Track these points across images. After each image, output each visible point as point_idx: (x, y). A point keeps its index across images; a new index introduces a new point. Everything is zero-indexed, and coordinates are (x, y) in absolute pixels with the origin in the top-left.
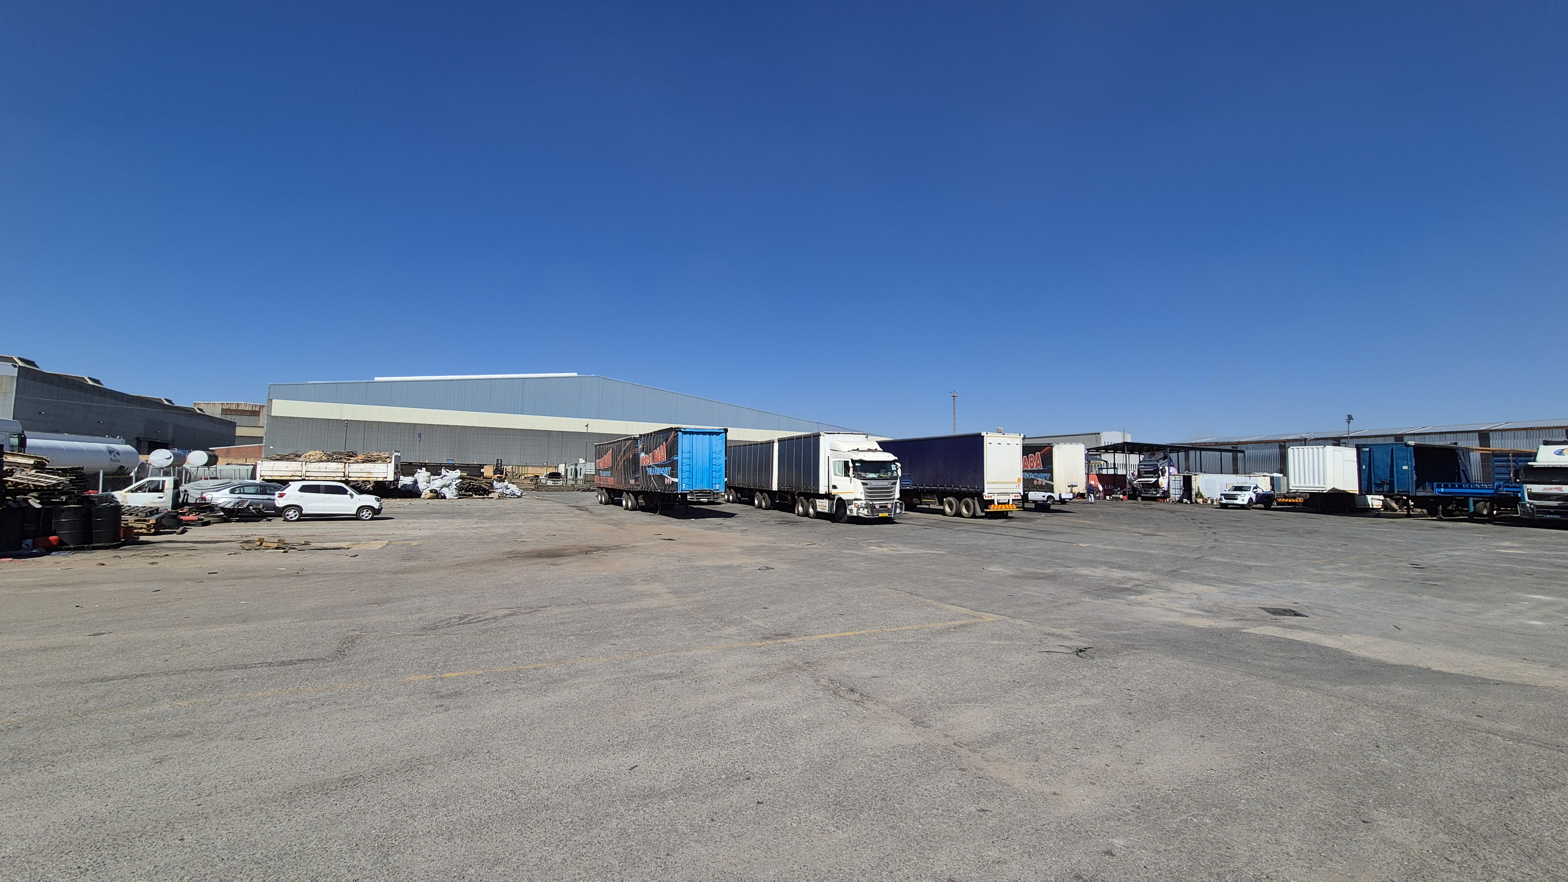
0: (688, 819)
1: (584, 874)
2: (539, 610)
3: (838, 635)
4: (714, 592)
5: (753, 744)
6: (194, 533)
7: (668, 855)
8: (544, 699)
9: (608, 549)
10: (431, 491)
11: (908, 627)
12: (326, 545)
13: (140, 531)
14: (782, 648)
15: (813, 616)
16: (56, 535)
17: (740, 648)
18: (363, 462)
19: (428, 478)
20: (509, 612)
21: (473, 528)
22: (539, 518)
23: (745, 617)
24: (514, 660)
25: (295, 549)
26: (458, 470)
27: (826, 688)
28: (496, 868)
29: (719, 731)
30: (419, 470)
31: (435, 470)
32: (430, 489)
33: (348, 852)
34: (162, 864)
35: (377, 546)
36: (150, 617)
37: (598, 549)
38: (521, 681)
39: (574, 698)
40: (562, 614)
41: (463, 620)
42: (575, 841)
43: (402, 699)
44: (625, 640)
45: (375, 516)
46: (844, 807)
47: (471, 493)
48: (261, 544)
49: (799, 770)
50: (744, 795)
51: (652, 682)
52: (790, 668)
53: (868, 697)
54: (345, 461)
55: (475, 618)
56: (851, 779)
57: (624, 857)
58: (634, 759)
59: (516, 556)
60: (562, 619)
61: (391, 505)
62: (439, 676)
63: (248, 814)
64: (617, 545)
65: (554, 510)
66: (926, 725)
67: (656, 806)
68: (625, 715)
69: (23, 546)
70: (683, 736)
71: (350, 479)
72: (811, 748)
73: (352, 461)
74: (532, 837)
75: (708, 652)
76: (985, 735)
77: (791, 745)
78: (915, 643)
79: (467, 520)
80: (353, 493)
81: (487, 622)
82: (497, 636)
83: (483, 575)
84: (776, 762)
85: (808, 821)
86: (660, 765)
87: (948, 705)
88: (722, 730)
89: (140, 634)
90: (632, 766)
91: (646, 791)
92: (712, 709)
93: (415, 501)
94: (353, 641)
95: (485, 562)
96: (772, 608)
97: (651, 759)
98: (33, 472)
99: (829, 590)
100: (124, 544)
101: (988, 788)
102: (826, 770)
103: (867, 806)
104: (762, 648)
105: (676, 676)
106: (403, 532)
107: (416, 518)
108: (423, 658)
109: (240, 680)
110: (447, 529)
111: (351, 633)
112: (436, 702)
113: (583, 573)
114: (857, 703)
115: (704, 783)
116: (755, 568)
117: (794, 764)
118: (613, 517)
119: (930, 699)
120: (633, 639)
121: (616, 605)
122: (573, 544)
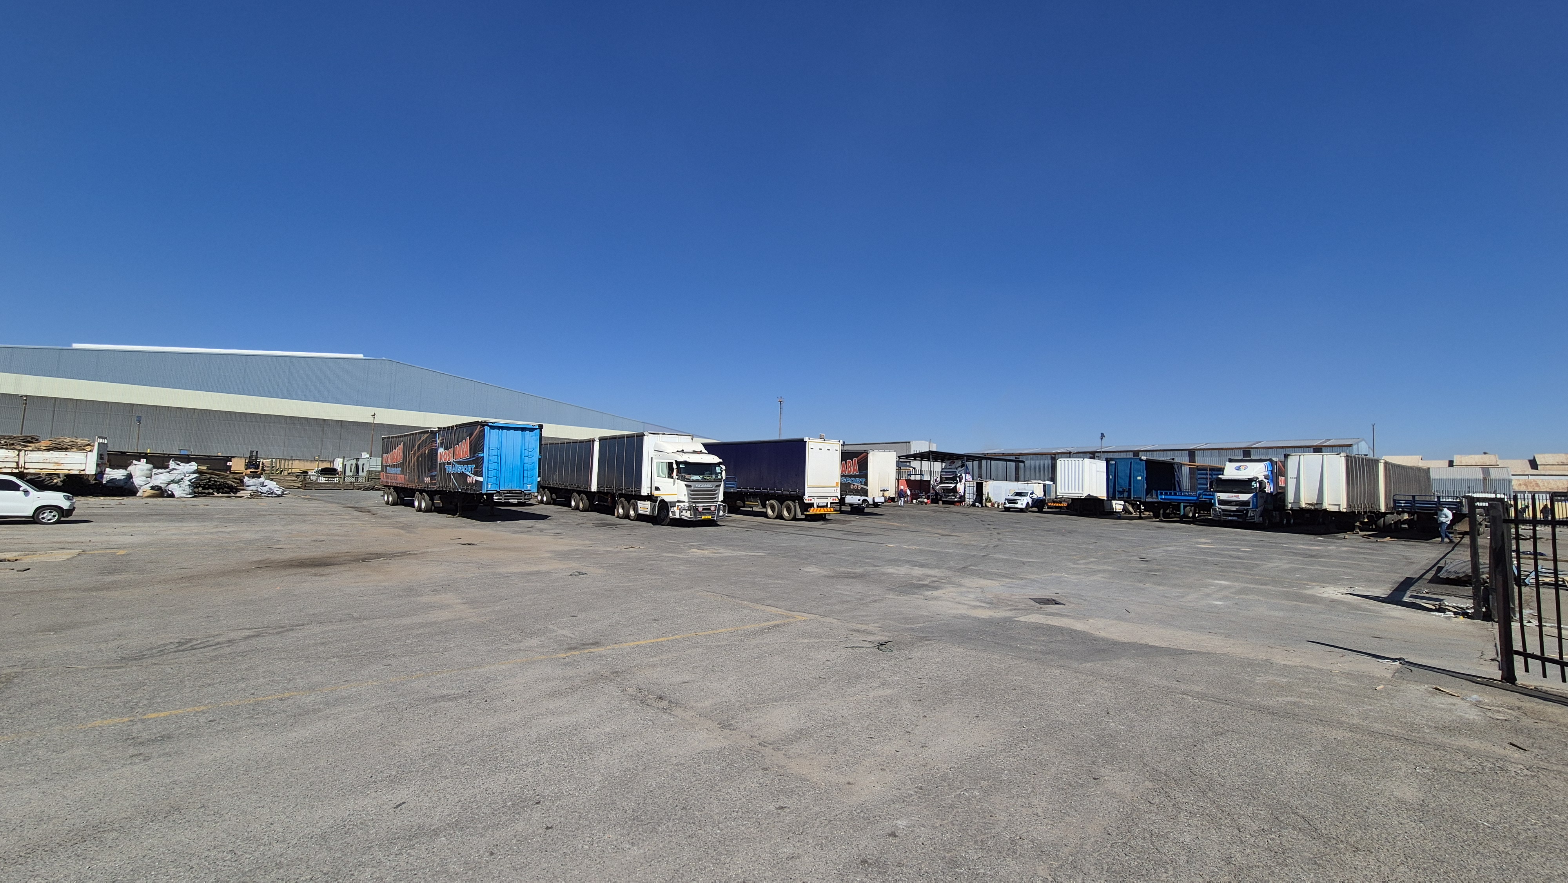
0: (462, 857)
2: (293, 630)
3: (650, 641)
4: (517, 601)
5: (546, 765)
8: (290, 735)
9: (392, 556)
10: (152, 488)
11: (723, 630)
14: (588, 658)
15: (626, 623)
17: (541, 661)
18: (49, 450)
19: (149, 472)
20: (252, 634)
21: (212, 533)
22: (304, 521)
23: (551, 627)
24: (253, 691)
26: (194, 463)
27: (633, 698)
29: (509, 753)
30: (135, 462)
31: (159, 462)
32: (151, 485)
35: (61, 556)
37: (378, 556)
38: (260, 716)
39: (330, 730)
40: (323, 632)
41: (183, 646)
43: (79, 751)
44: (403, 659)
45: (63, 519)
46: (642, 821)
47: (211, 491)
49: (596, 787)
50: (531, 822)
51: (432, 705)
52: (596, 679)
53: (677, 703)
54: (20, 448)
55: (203, 643)
56: (651, 791)
58: (401, 796)
59: (268, 566)
60: (323, 638)
61: (85, 504)
62: (140, 717)
64: (404, 551)
65: (326, 511)
66: (733, 728)
67: (423, 848)
68: (394, 746)
70: (465, 764)
71: (26, 471)
72: (611, 763)
73: (30, 448)
75: (504, 667)
76: (789, 733)
77: (589, 762)
78: (729, 645)
79: (201, 524)
80: (29, 489)
81: (218, 646)
82: (230, 663)
83: (219, 590)
84: (571, 781)
85: (602, 841)
86: (433, 799)
87: (756, 705)
88: (512, 752)
90: (398, 803)
91: (413, 830)
92: (502, 730)
93: (126, 500)
95: (224, 574)
96: (581, 616)
97: (423, 792)
99: (645, 595)
101: (788, 785)
102: (626, 784)
103: (667, 817)
104: (567, 659)
105: (463, 696)
106: (105, 538)
107: (129, 522)
108: (118, 696)
110: (173, 534)
112: (131, 751)
113: (357, 584)
114: (664, 710)
115: (486, 814)
116: (566, 574)
117: (591, 782)
118: (402, 519)
119: (738, 701)
120: (413, 658)
121: (396, 620)
122: (346, 551)
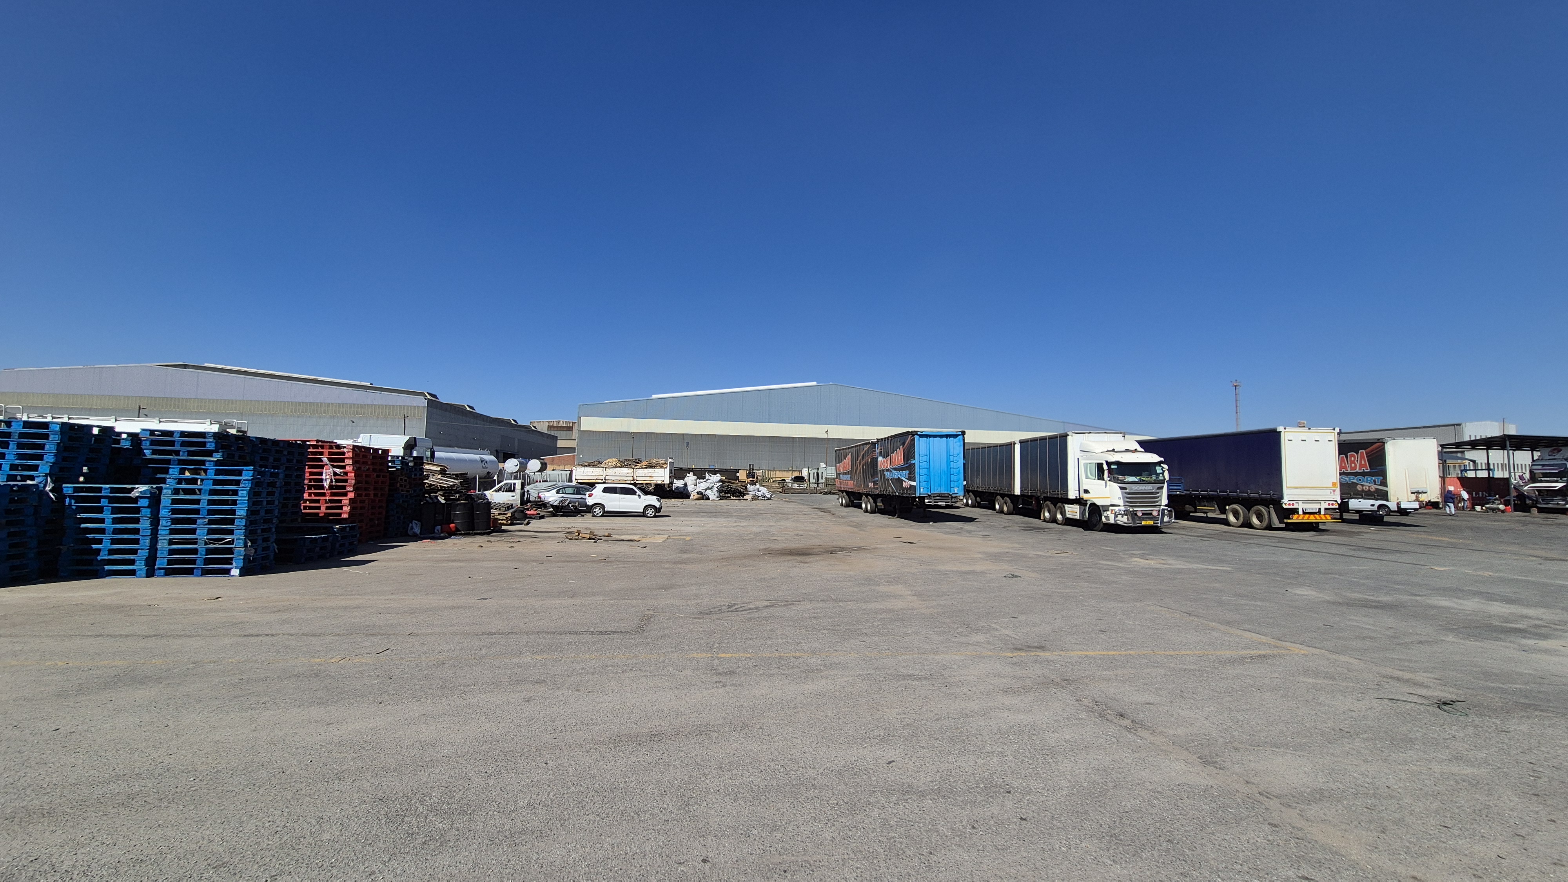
0: (948, 822)
1: (852, 855)
2: (793, 604)
3: (1100, 653)
4: (959, 597)
5: (1011, 758)
6: (535, 524)
7: (931, 853)
8: (805, 686)
9: (852, 549)
10: (698, 493)
11: (1188, 652)
12: (623, 537)
13: (502, 522)
14: (1036, 662)
15: (1070, 630)
16: (454, 523)
17: (990, 657)
18: (647, 468)
19: (695, 482)
20: (769, 604)
21: (733, 527)
22: (788, 519)
23: (993, 625)
24: (776, 648)
25: (601, 539)
26: (718, 475)
27: (1091, 711)
28: (775, 834)
29: (974, 738)
30: (688, 475)
31: (700, 474)
32: (696, 491)
33: (659, 795)
34: (536, 780)
35: (660, 539)
36: (512, 588)
37: (842, 549)
38: (784, 668)
39: (831, 688)
40: (814, 609)
41: (731, 608)
42: (842, 822)
43: (688, 672)
44: (874, 638)
45: (657, 514)
46: (1121, 840)
47: (729, 495)
48: (579, 535)
49: (1064, 792)
50: (1005, 809)
51: (902, 682)
52: (1046, 683)
53: (1142, 725)
54: (633, 467)
55: (741, 607)
56: (1127, 812)
57: (888, 847)
58: (890, 755)
59: (770, 553)
60: (814, 613)
61: (669, 504)
62: (716, 655)
63: (587, 751)
64: (859, 546)
65: (800, 511)
66: (1219, 766)
67: (915, 804)
68: (878, 711)
69: (436, 531)
70: (938, 739)
71: (637, 482)
72: (1077, 771)
73: (638, 467)
74: (804, 811)
75: (957, 657)
76: (1302, 789)
77: (1053, 765)
78: (1199, 671)
79: (726, 519)
80: (641, 494)
81: (751, 611)
82: (760, 625)
83: (744, 569)
84: (1038, 779)
85: (1079, 849)
86: (916, 764)
87: (1247, 747)
88: (977, 738)
89: (508, 601)
90: (889, 761)
91: (905, 787)
92: (964, 716)
93: (686, 501)
94: (649, 620)
95: (745, 557)
96: (1022, 618)
97: (907, 756)
98: (440, 476)
99: (1087, 604)
100: (493, 531)
101: (1312, 853)
102: (1096, 797)
103: (1150, 845)
104: (1014, 659)
105: (925, 678)
106: (679, 528)
107: (688, 517)
108: (702, 639)
109: (573, 644)
110: (713, 527)
111: (647, 612)
112: (715, 678)
113: (830, 572)
114: (1128, 729)
115: (962, 789)
116: (1001, 575)
117: (1058, 785)
118: (855, 519)
119: (1222, 737)
120: (881, 638)
121: (863, 604)
122: (819, 544)
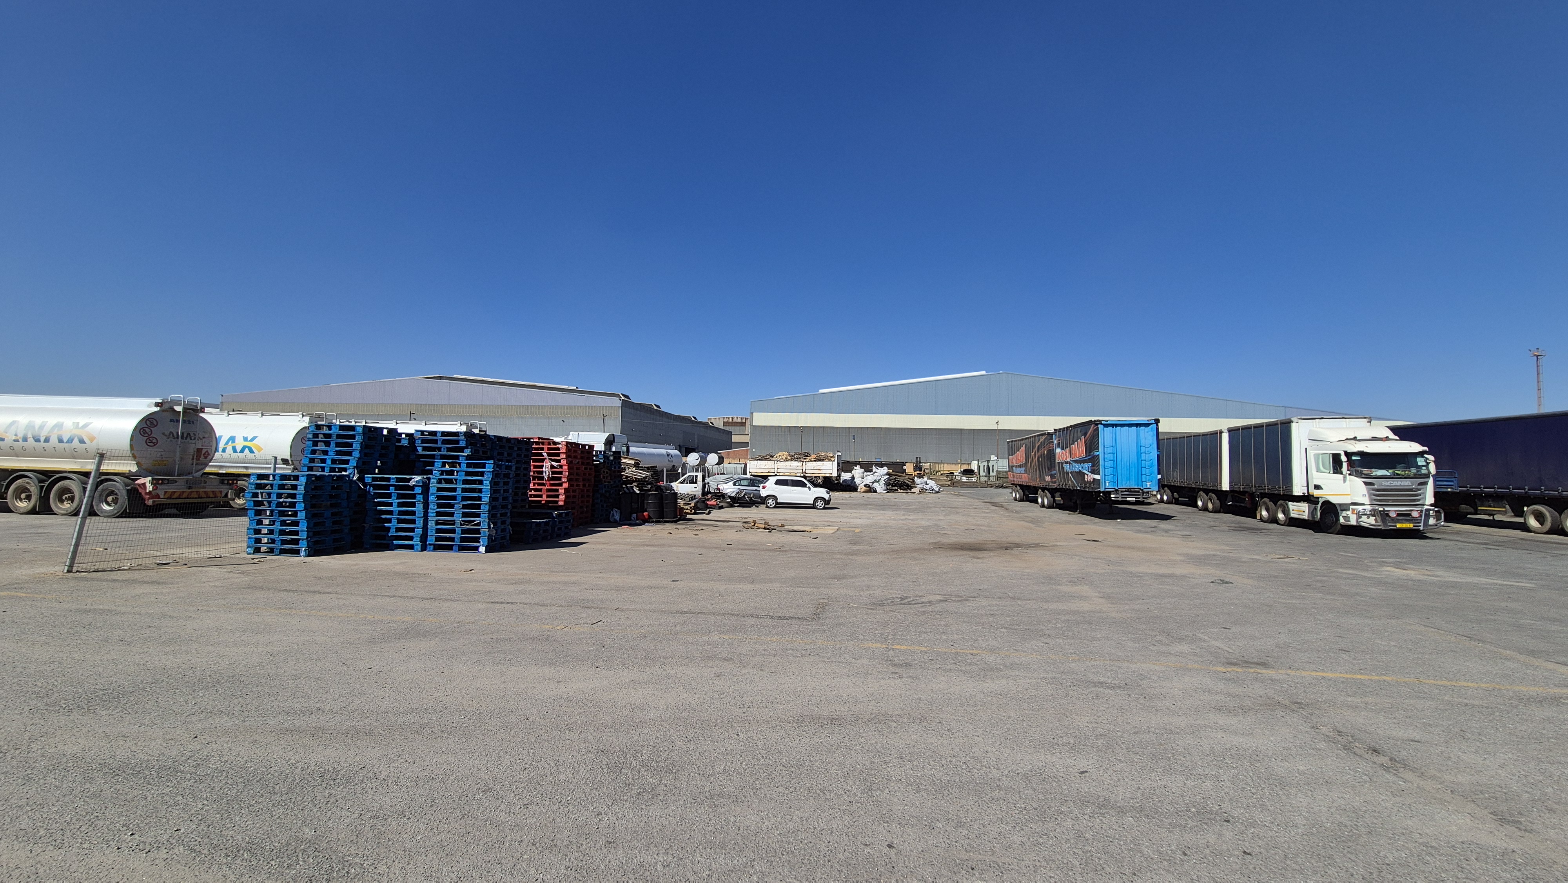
0: (1154, 844)
1: (1044, 863)
2: (968, 600)
3: (1341, 675)
4: (1155, 602)
5: (1229, 784)
6: (716, 514)
7: (1135, 874)
8: (984, 684)
9: (1028, 546)
10: (865, 486)
11: (1469, 684)
12: (795, 528)
13: (687, 511)
14: (1256, 679)
15: (1299, 647)
16: (647, 511)
17: (1198, 670)
18: (815, 461)
19: (862, 474)
20: (942, 599)
21: (902, 520)
22: (957, 513)
23: (1200, 635)
24: (952, 643)
25: (775, 529)
26: (885, 468)
27: (1332, 741)
28: (960, 830)
29: (1181, 757)
30: (855, 468)
31: (867, 467)
32: (864, 484)
33: (843, 777)
34: (729, 749)
35: (830, 531)
36: (699, 572)
37: (1018, 545)
38: (961, 664)
39: (1012, 689)
40: (989, 605)
41: (903, 600)
42: (1031, 828)
43: (865, 661)
44: (1057, 640)
45: (826, 506)
47: (896, 488)
48: (754, 525)
50: (1223, 838)
51: (1093, 689)
52: (1271, 705)
53: (1405, 765)
54: (802, 460)
55: (914, 600)
57: (1084, 860)
58: (1083, 764)
59: (940, 547)
60: (991, 610)
61: (837, 496)
62: (891, 646)
63: (774, 728)
64: (1037, 542)
65: (971, 505)
67: (1114, 819)
68: (1067, 717)
69: (632, 518)
70: (1137, 753)
71: (806, 475)
72: (1316, 809)
73: (807, 460)
74: (989, 811)
75: (1156, 668)
77: (1284, 798)
78: (1487, 708)
79: (895, 512)
80: (811, 486)
81: (923, 605)
82: (934, 619)
83: (915, 562)
84: (1264, 811)
86: (1113, 777)
88: (1184, 757)
89: (696, 584)
90: (1081, 770)
91: (1101, 800)
92: (1168, 732)
93: (853, 494)
94: (823, 608)
95: (915, 550)
96: (1236, 629)
97: (1102, 768)
98: (634, 468)
99: (1321, 618)
100: (679, 520)
102: (1344, 841)
104: (1228, 675)
105: (1120, 687)
106: (847, 520)
107: (856, 509)
108: (876, 629)
109: (755, 626)
110: (881, 519)
111: (822, 601)
112: (891, 669)
113: (1006, 569)
114: (1386, 769)
115: (1169, 811)
116: (1207, 580)
118: (1030, 514)
119: (1527, 792)
120: (1066, 641)
121: (1044, 604)
122: (992, 539)
